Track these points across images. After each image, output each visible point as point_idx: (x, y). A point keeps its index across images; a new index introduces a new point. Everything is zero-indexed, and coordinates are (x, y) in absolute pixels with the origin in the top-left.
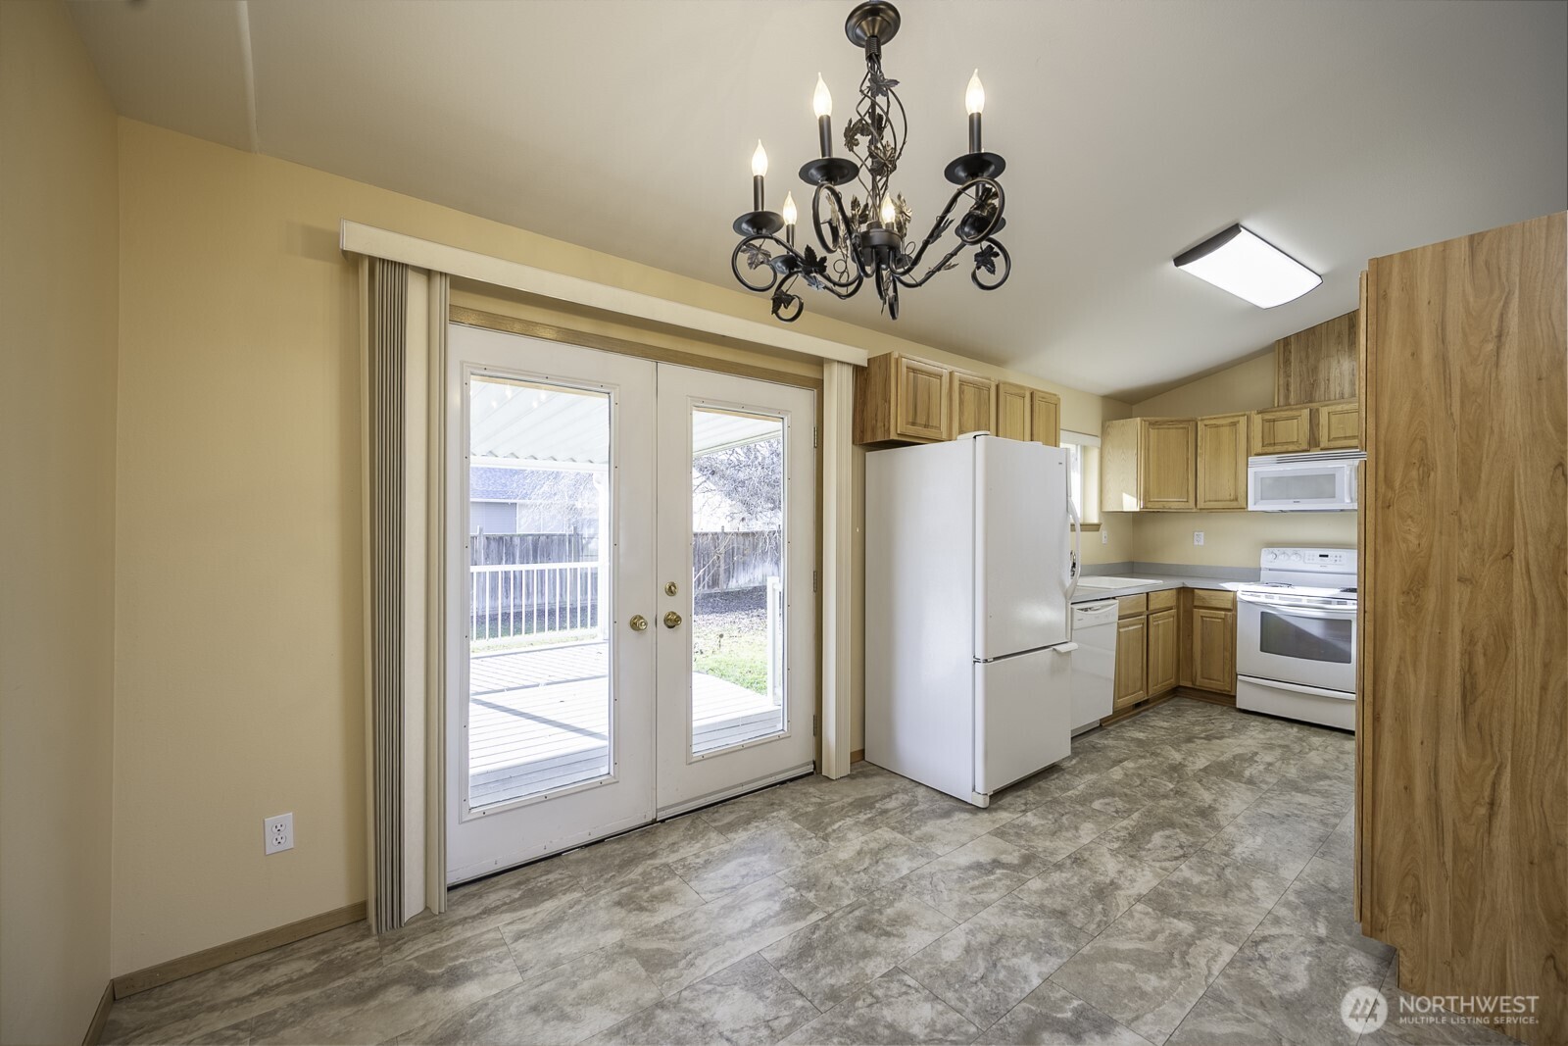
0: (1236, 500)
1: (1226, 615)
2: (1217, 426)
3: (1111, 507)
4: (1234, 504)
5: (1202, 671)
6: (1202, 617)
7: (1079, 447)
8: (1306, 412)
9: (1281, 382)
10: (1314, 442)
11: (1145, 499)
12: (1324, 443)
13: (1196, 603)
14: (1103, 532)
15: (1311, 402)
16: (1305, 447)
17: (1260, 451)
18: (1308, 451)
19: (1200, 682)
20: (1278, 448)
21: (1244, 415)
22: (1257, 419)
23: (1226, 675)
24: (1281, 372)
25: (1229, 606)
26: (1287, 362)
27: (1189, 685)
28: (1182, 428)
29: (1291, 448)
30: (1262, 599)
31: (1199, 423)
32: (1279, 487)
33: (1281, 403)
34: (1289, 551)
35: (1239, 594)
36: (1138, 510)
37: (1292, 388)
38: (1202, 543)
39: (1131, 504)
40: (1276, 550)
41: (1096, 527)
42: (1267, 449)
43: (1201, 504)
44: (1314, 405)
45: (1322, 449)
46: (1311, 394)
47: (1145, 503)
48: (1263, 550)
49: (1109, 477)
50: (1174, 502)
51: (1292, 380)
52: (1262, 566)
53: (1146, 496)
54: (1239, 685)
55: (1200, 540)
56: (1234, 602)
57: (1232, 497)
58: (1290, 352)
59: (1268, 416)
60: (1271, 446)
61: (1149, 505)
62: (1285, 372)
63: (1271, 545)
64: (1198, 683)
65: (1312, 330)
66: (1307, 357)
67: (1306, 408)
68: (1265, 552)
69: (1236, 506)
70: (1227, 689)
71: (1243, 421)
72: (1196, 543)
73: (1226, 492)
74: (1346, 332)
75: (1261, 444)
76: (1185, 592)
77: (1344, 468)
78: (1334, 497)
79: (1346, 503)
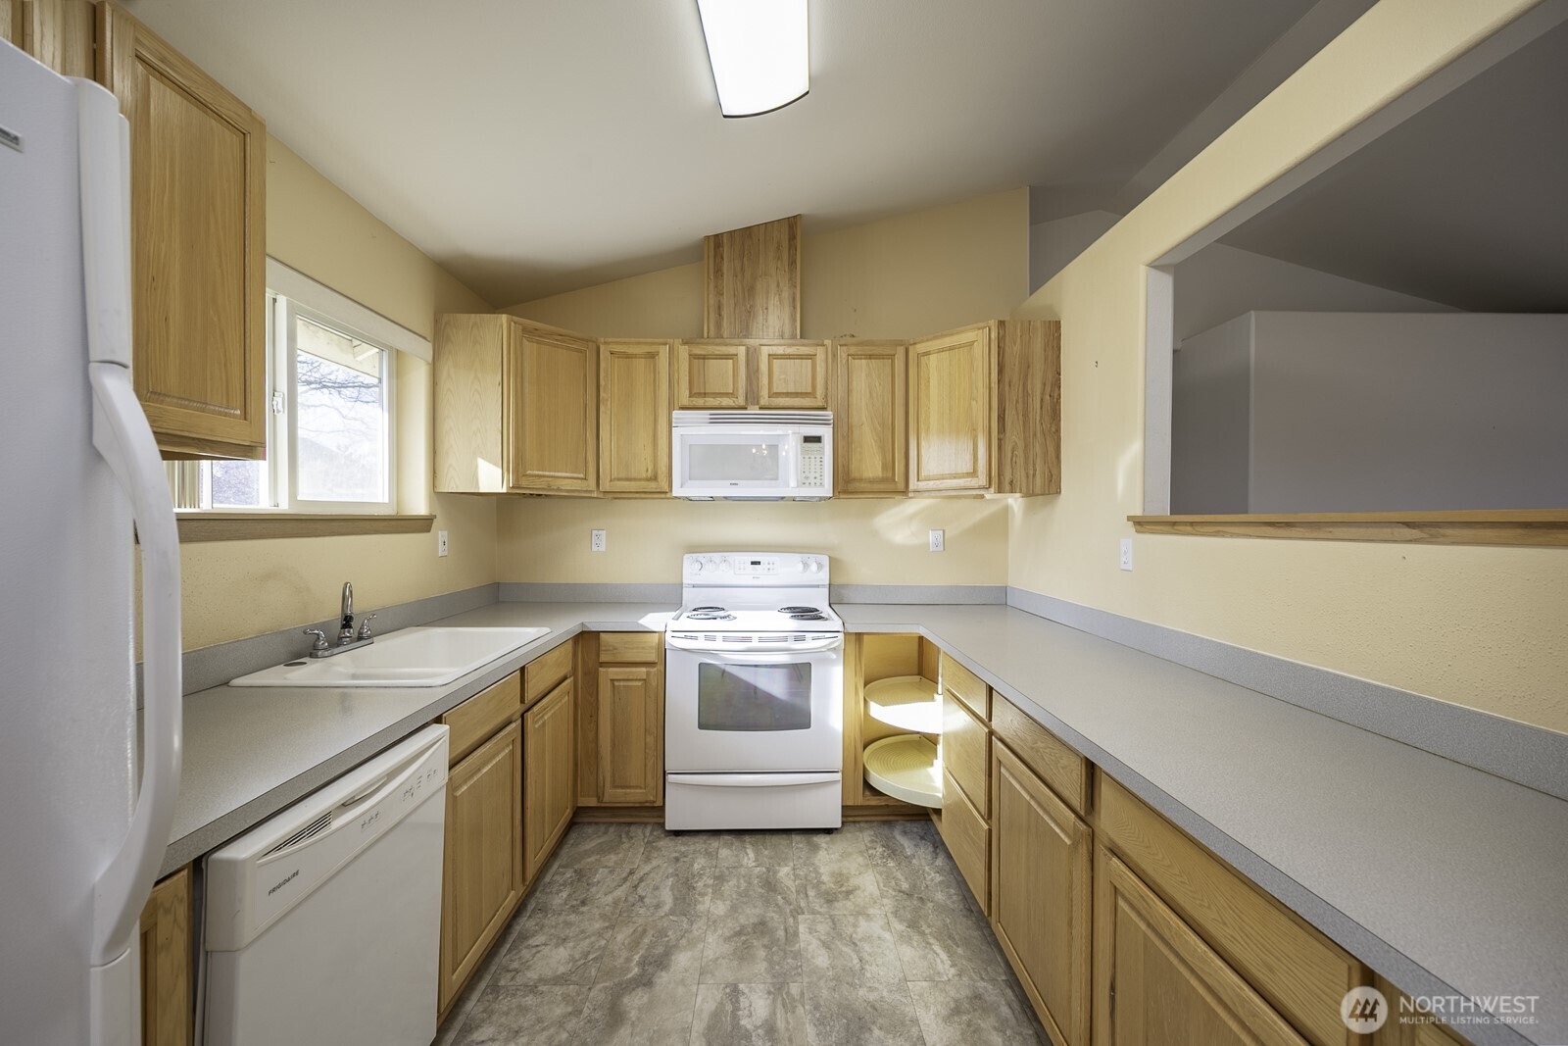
0: (655, 478)
1: (648, 673)
2: (627, 356)
3: (454, 483)
4: (652, 486)
5: (613, 776)
6: (612, 680)
7: (385, 355)
8: (742, 350)
9: (712, 302)
10: (752, 397)
11: (516, 472)
12: (764, 401)
13: (603, 658)
14: (440, 534)
15: (746, 337)
16: (741, 401)
17: (685, 400)
18: (746, 409)
19: (613, 795)
20: (710, 401)
21: (665, 344)
22: (683, 352)
23: (649, 776)
24: (712, 286)
25: (652, 657)
26: (718, 271)
27: (592, 802)
28: (577, 350)
29: (726, 402)
30: (701, 643)
31: (602, 348)
32: (712, 460)
33: (712, 334)
34: (717, 556)
35: (668, 637)
36: (504, 490)
37: (725, 313)
38: (603, 548)
39: (491, 478)
40: (701, 556)
41: (423, 524)
42: (700, 402)
43: (605, 485)
44: (751, 342)
45: (761, 408)
46: (747, 326)
47: (517, 478)
48: (686, 556)
49: (449, 424)
50: (565, 479)
51: (725, 300)
52: (685, 581)
53: (518, 465)
54: (671, 793)
55: (600, 543)
56: (662, 651)
57: (649, 474)
58: (722, 258)
59: (698, 351)
60: (701, 399)
61: (524, 483)
62: (716, 287)
63: (695, 549)
64: (606, 798)
65: (747, 232)
66: (743, 269)
67: (743, 344)
68: (688, 559)
69: (654, 489)
70: (652, 798)
71: (664, 351)
72: (595, 548)
73: (642, 467)
74: (785, 244)
75: (687, 392)
76: (586, 640)
77: (789, 437)
78: (776, 479)
79: (791, 488)
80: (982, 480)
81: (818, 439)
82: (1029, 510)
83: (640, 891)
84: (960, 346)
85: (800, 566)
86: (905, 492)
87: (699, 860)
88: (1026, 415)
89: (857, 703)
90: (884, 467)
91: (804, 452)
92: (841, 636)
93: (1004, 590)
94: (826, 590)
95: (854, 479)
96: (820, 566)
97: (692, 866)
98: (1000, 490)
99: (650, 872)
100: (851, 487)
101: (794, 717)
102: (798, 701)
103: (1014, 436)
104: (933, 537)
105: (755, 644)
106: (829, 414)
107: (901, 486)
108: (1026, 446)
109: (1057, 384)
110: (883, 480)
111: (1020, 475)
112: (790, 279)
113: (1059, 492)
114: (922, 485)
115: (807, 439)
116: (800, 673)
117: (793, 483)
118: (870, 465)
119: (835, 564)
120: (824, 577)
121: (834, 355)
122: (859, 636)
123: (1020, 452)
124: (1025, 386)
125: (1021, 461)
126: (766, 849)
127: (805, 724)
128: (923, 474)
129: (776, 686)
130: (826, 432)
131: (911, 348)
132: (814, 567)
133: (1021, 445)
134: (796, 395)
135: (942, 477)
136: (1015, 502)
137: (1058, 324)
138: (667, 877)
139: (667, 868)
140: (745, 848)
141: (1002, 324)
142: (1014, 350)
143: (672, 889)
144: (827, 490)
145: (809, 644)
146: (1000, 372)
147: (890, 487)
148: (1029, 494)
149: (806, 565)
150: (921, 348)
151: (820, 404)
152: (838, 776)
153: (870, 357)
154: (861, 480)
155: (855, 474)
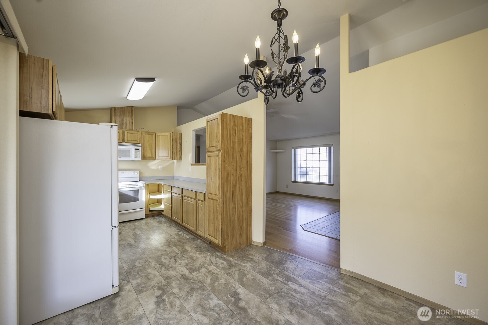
9: (114, 120)
10: (124, 140)
15: (122, 128)
16: (121, 141)
18: (122, 143)
26: (115, 115)
45: (126, 143)
46: (122, 126)
51: (117, 120)
58: (116, 112)
62: (115, 117)
65: (122, 108)
66: (121, 115)
67: (122, 130)
74: (131, 111)
77: (132, 149)
78: (129, 156)
80: (170, 158)
81: (138, 149)
82: (177, 162)
84: (165, 135)
85: (133, 173)
86: (155, 159)
88: (176, 147)
89: (148, 196)
90: (151, 155)
91: (135, 152)
92: (145, 184)
93: (173, 176)
94: (139, 178)
95: (145, 157)
98: (172, 159)
100: (145, 158)
101: (135, 199)
102: (136, 197)
103: (175, 151)
104: (160, 167)
105: (128, 187)
106: (141, 145)
107: (155, 158)
108: (177, 152)
109: (181, 143)
110: (151, 157)
111: (176, 157)
112: (132, 118)
113: (182, 160)
114: (159, 158)
115: (136, 149)
116: (137, 192)
117: (133, 157)
118: (148, 154)
119: (140, 173)
120: (138, 175)
121: (141, 134)
122: (148, 184)
123: (176, 153)
124: (176, 143)
125: (176, 155)
127: (138, 200)
128: (159, 156)
129: (131, 194)
130: (140, 148)
131: (156, 134)
132: (136, 173)
133: (176, 152)
134: (134, 140)
135: (162, 157)
136: (175, 161)
137: (181, 133)
141: (172, 133)
142: (175, 137)
144: (140, 159)
145: (139, 186)
146: (172, 140)
147: (153, 158)
148: (177, 160)
149: (134, 173)
150: (158, 134)
151: (138, 143)
152: (144, 209)
153: (149, 135)
154: (147, 157)
155: (145, 156)
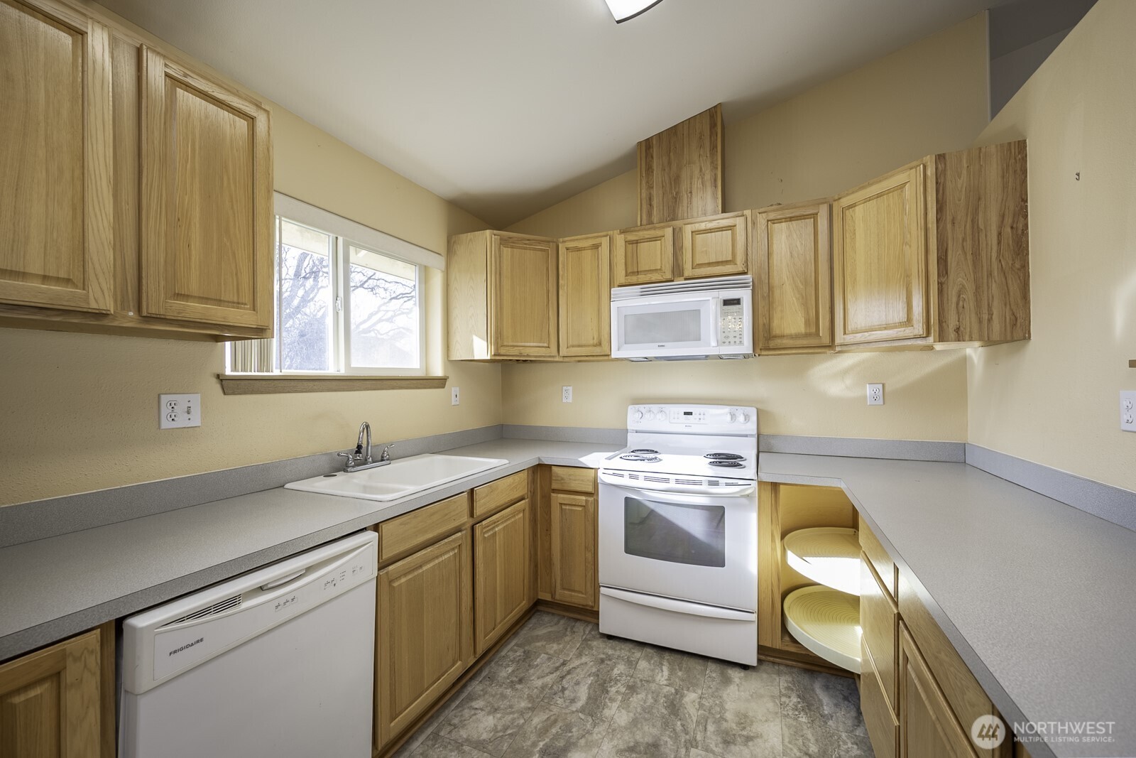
0: (600, 344)
1: (586, 501)
2: (579, 249)
3: (459, 354)
4: (597, 351)
5: (562, 580)
6: (561, 504)
7: (417, 268)
8: (669, 232)
9: (644, 195)
10: (677, 271)
11: (497, 344)
12: (688, 273)
13: (554, 486)
14: (453, 389)
15: (673, 219)
16: (669, 276)
17: (623, 281)
18: (673, 281)
19: (562, 595)
20: (642, 278)
21: (606, 236)
22: (620, 240)
23: (589, 585)
24: (644, 182)
25: (590, 489)
26: (649, 169)
27: (548, 597)
28: (541, 250)
29: (655, 277)
30: (625, 481)
31: (560, 245)
32: (644, 326)
33: (644, 222)
34: (655, 407)
35: (600, 473)
36: (489, 358)
37: (655, 203)
38: (570, 400)
39: (481, 350)
40: (641, 407)
41: (440, 382)
42: (634, 279)
43: (563, 351)
44: (677, 223)
45: (686, 279)
46: (674, 210)
47: (497, 349)
48: (630, 407)
49: (456, 312)
50: (532, 349)
51: (654, 192)
52: (628, 428)
53: (498, 338)
54: (602, 601)
55: (568, 395)
56: (595, 484)
57: (596, 341)
58: (652, 157)
59: (631, 237)
60: (636, 277)
61: (502, 351)
62: (647, 182)
63: (638, 401)
64: (557, 597)
65: (673, 131)
66: (670, 163)
67: (669, 227)
68: (631, 409)
69: (598, 355)
70: (590, 604)
71: (605, 242)
72: (564, 400)
73: (589, 336)
74: (707, 132)
75: (624, 272)
76: (541, 470)
77: (708, 301)
78: (699, 339)
79: (710, 346)
80: (919, 328)
81: (737, 302)
82: (990, 361)
83: (564, 682)
84: (889, 191)
85: (729, 417)
86: (831, 345)
87: (619, 666)
88: (976, 255)
89: (774, 549)
90: (807, 323)
91: (724, 314)
93: (963, 447)
94: (754, 440)
95: (775, 337)
96: (747, 417)
97: (613, 670)
98: (942, 338)
99: (578, 667)
100: (772, 344)
101: (711, 556)
102: (713, 542)
103: (960, 276)
104: (869, 390)
105: (672, 485)
106: (749, 278)
107: (826, 340)
108: (977, 288)
109: (1022, 212)
110: (807, 335)
111: (970, 321)
112: (712, 162)
113: (1026, 337)
114: (849, 338)
115: (727, 302)
116: (716, 515)
117: (714, 343)
118: (791, 321)
119: (760, 414)
120: (751, 427)
121: (754, 223)
122: (775, 486)
123: (969, 295)
124: (974, 221)
125: (970, 304)
126: (681, 670)
127: (723, 565)
128: (850, 327)
129: (696, 526)
130: (745, 295)
131: (835, 205)
132: (741, 418)
133: (970, 288)
134: (718, 263)
135: (871, 329)
136: (974, 351)
137: (1022, 145)
138: (589, 675)
139: (592, 667)
140: (662, 664)
141: (940, 158)
142: (958, 186)
143: (589, 688)
144: (746, 347)
145: (722, 490)
146: (940, 209)
147: (813, 342)
148: (988, 342)
149: (733, 416)
150: (845, 202)
151: (740, 268)
152: (754, 617)
153: (791, 219)
154: (782, 336)
155: (776, 331)
